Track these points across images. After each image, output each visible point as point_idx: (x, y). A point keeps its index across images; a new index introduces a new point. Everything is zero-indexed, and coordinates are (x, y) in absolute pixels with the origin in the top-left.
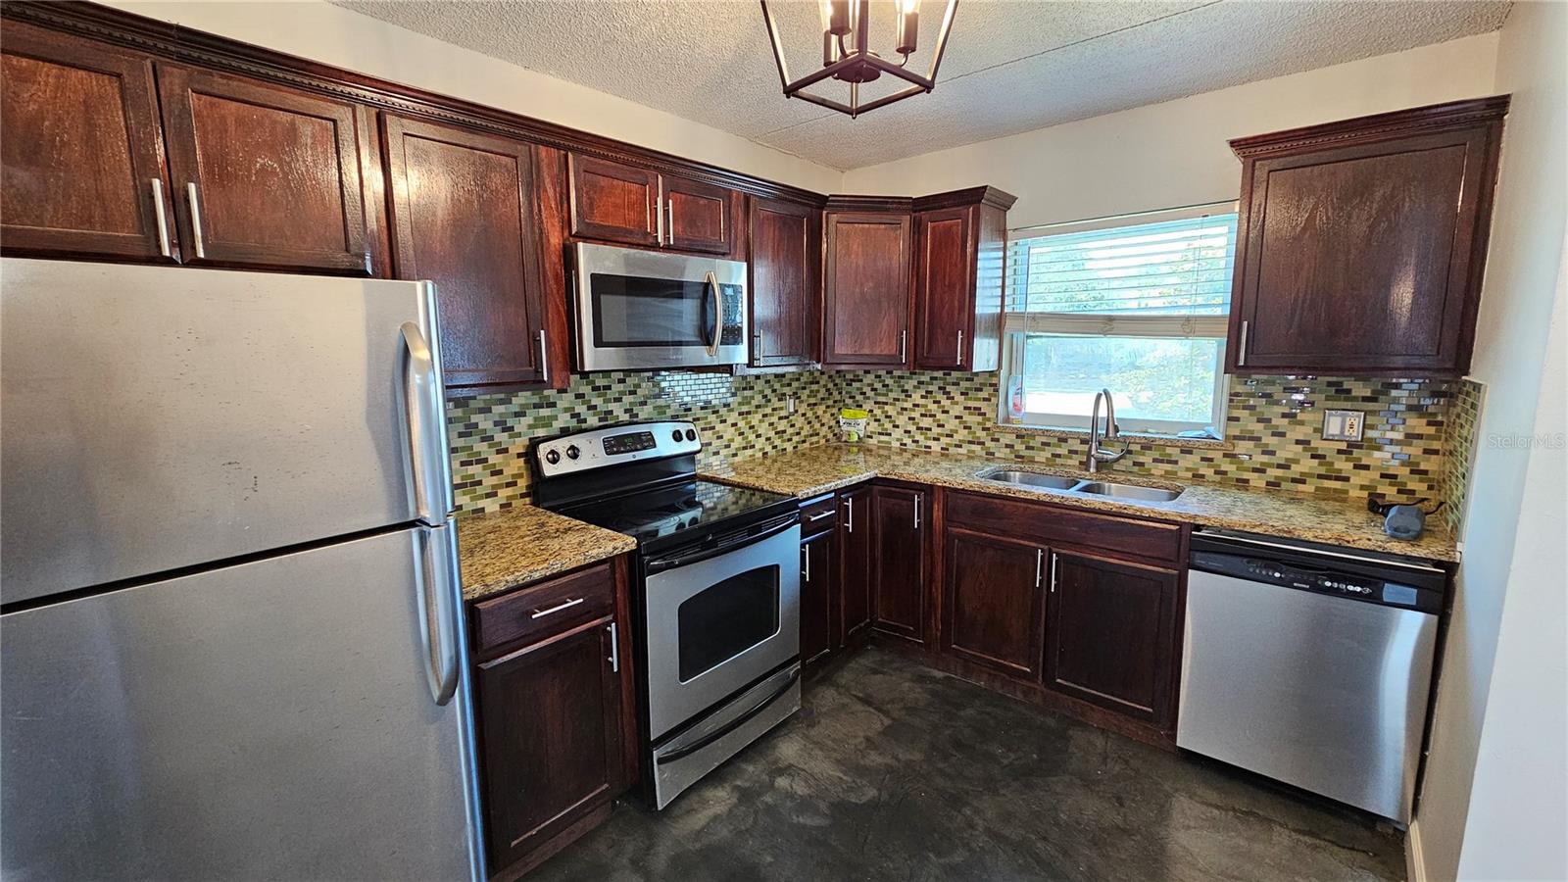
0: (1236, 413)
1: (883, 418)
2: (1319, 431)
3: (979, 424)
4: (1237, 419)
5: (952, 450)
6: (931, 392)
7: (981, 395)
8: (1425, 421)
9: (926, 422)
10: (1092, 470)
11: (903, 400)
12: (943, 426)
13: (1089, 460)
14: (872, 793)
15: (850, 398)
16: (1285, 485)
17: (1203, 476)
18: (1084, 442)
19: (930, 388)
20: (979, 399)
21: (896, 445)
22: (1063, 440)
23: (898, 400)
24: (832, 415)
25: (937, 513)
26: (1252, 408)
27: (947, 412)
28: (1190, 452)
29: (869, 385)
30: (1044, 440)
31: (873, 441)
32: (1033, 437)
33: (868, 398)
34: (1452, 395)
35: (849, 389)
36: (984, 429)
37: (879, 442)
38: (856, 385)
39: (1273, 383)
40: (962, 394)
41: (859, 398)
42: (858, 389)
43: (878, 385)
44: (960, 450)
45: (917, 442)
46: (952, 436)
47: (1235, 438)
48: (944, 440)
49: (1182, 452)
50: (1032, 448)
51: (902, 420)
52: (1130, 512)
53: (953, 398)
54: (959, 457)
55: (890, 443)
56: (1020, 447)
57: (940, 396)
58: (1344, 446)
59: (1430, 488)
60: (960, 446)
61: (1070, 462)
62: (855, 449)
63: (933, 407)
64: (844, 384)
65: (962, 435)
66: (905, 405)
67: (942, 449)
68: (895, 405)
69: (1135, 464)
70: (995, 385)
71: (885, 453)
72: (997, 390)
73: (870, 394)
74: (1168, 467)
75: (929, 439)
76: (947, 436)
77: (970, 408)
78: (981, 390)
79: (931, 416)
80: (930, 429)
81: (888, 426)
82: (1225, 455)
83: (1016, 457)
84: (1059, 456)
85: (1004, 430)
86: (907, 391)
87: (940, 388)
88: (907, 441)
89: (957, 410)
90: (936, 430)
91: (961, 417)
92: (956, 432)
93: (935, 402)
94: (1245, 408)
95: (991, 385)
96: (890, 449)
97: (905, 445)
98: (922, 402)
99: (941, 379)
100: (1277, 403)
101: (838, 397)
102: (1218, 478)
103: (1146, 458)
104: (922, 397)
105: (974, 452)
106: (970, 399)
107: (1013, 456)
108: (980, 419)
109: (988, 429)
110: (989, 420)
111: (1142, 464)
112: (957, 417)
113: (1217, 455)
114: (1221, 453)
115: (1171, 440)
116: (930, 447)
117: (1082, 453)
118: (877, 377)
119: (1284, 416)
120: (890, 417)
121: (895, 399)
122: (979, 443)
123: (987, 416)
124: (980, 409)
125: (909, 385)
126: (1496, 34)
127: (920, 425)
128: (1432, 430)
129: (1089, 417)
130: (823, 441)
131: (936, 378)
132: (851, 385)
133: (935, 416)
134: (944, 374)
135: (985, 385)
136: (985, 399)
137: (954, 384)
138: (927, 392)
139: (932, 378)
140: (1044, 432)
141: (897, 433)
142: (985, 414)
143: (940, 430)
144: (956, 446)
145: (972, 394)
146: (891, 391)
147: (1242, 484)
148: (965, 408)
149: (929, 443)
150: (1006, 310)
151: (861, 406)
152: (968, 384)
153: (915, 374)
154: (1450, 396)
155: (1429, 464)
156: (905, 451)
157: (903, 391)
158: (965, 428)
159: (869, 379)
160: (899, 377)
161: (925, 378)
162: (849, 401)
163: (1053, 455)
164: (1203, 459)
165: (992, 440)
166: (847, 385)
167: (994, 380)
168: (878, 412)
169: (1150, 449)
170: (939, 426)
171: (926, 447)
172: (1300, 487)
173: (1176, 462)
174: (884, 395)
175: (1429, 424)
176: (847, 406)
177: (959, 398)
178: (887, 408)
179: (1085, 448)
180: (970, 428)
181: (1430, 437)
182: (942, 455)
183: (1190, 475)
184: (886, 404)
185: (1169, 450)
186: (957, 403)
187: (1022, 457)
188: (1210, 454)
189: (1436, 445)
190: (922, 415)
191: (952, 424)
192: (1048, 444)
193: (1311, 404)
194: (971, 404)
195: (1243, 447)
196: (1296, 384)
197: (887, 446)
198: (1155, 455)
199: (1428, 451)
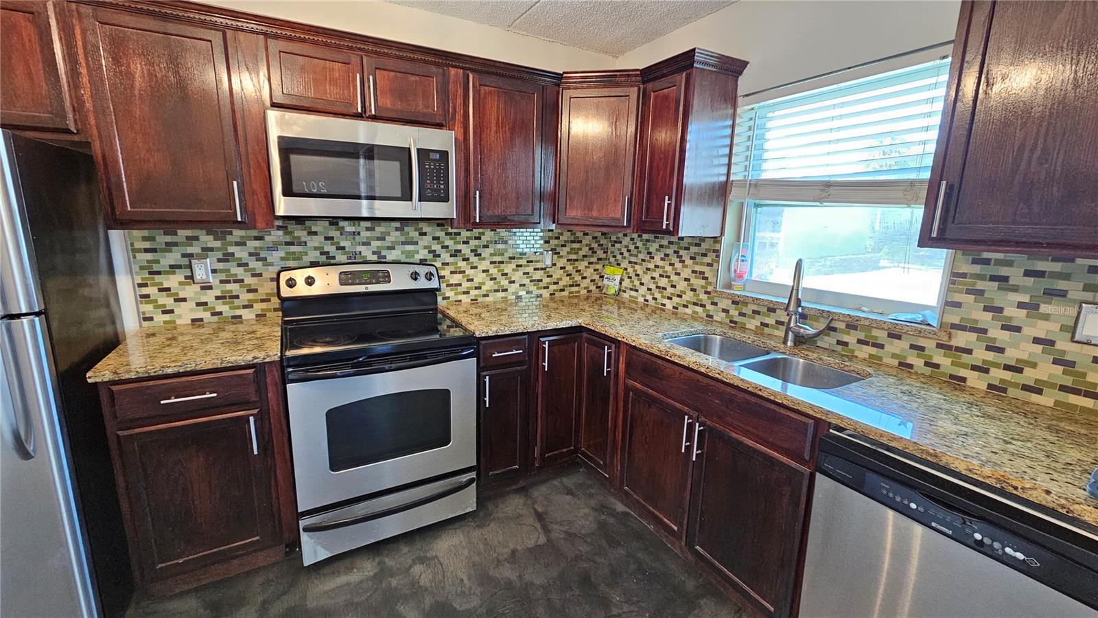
0: (958, 298)
1: (633, 276)
2: (1071, 330)
3: (702, 287)
4: (958, 305)
5: (681, 309)
6: (668, 255)
7: (706, 260)
9: (663, 282)
10: (790, 343)
11: (648, 261)
12: (675, 286)
13: (787, 332)
14: (475, 602)
15: (612, 257)
16: (1012, 393)
17: (911, 366)
19: (668, 252)
20: (702, 264)
21: (641, 300)
22: (770, 309)
23: (645, 261)
24: (595, 270)
25: (621, 365)
26: (980, 293)
27: (679, 274)
28: (899, 337)
29: (626, 246)
30: (755, 308)
31: (626, 295)
32: (746, 304)
33: (625, 258)
35: (612, 249)
36: (706, 293)
37: (630, 296)
38: (617, 245)
39: (1009, 264)
40: (691, 258)
41: (619, 257)
42: (618, 249)
43: (632, 247)
44: (686, 310)
45: (656, 299)
46: (681, 297)
47: (954, 326)
48: (675, 300)
49: (891, 335)
50: (744, 315)
51: (646, 279)
53: (684, 262)
54: (686, 317)
55: (637, 298)
56: (734, 313)
57: (675, 260)
60: (687, 307)
62: (612, 301)
63: (669, 268)
64: (610, 244)
65: (689, 296)
66: (649, 266)
67: (674, 307)
68: (642, 265)
69: (839, 343)
70: (717, 251)
72: (718, 256)
73: (626, 254)
74: (873, 351)
75: (665, 297)
76: (678, 296)
77: (696, 272)
78: (705, 255)
79: (667, 277)
80: (666, 289)
81: (637, 283)
82: (939, 346)
83: (730, 322)
84: (767, 325)
85: (722, 295)
86: (651, 253)
87: (675, 252)
88: (649, 297)
89: (686, 273)
90: (670, 290)
91: (689, 280)
92: (685, 293)
93: (670, 264)
94: (969, 292)
95: (715, 251)
96: (636, 303)
97: (647, 301)
98: (661, 263)
99: (676, 243)
100: (1015, 289)
101: (603, 256)
102: (928, 371)
103: (851, 338)
104: (662, 259)
105: (697, 313)
106: (697, 264)
108: (703, 282)
109: (709, 293)
110: (710, 284)
111: (846, 344)
112: (686, 280)
113: (930, 344)
114: (934, 342)
115: (880, 322)
116: (664, 305)
118: (631, 239)
119: (1021, 305)
120: (638, 275)
121: (642, 260)
122: (701, 305)
123: (709, 280)
124: (704, 273)
125: (653, 247)
127: (659, 284)
130: (584, 292)
132: (614, 246)
133: (669, 277)
135: (709, 250)
136: (708, 264)
137: (685, 248)
138: (665, 255)
140: (755, 300)
141: (643, 290)
142: (707, 278)
143: (672, 290)
144: (684, 306)
145: (698, 258)
146: (640, 252)
147: (958, 382)
148: (693, 272)
149: (664, 301)
150: (732, 178)
151: (619, 264)
152: (695, 249)
153: (657, 238)
157: (648, 253)
158: (691, 290)
160: (646, 240)
161: (665, 242)
162: (612, 260)
163: (762, 324)
164: (913, 347)
165: (712, 303)
166: (611, 246)
167: (717, 247)
168: (630, 270)
169: (855, 328)
170: (672, 286)
171: (662, 304)
172: (1034, 398)
173: (882, 347)
174: (635, 256)
177: (688, 262)
178: (637, 267)
180: (696, 290)
183: (895, 362)
184: (637, 263)
185: (875, 333)
186: (687, 266)
188: (921, 342)
190: (660, 275)
191: (682, 285)
192: (757, 313)
193: (1063, 294)
194: (698, 268)
195: (962, 339)
196: (1041, 266)
197: (635, 300)
198: (860, 336)
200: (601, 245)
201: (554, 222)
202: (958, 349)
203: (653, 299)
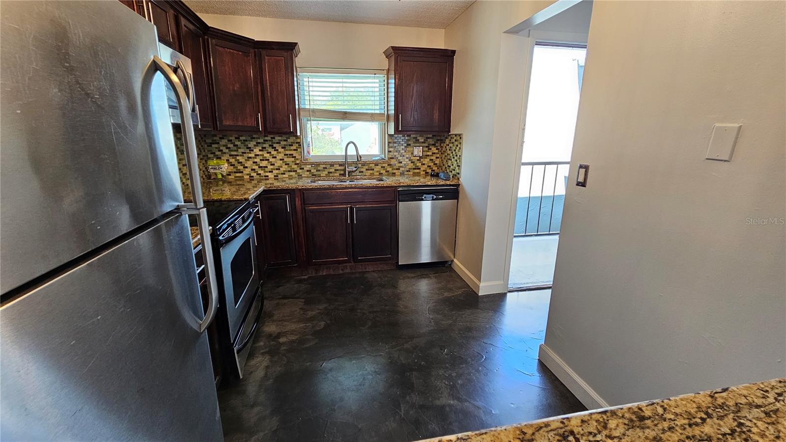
0: (390, 149)
1: (236, 163)
2: (412, 154)
3: (293, 162)
4: (390, 151)
5: (280, 176)
6: (265, 148)
7: (292, 148)
8: (435, 149)
9: (264, 164)
10: (347, 176)
11: (248, 153)
12: (274, 165)
13: (345, 172)
14: (323, 324)
15: (211, 153)
16: (405, 173)
17: (382, 173)
18: (340, 165)
19: (264, 146)
20: (291, 150)
21: (247, 177)
22: (332, 165)
23: (245, 153)
24: (203, 164)
25: (298, 202)
26: (394, 147)
27: (275, 157)
28: (377, 165)
29: (224, 146)
30: (324, 166)
31: (232, 177)
32: (319, 165)
33: (225, 153)
34: (442, 140)
35: (210, 148)
36: (295, 164)
37: (235, 177)
39: (400, 138)
40: (282, 148)
41: (218, 153)
42: (216, 148)
43: (230, 145)
44: (284, 176)
45: (260, 174)
46: (279, 169)
47: (390, 158)
48: (275, 172)
49: (375, 165)
50: (319, 171)
51: (249, 164)
52: (380, 185)
53: (278, 150)
54: (284, 179)
55: (243, 177)
56: (314, 171)
57: (270, 150)
58: (418, 158)
59: (438, 168)
60: (284, 174)
61: (335, 175)
62: (221, 183)
63: (267, 155)
64: (206, 145)
65: (284, 168)
66: (250, 155)
67: (275, 176)
68: (243, 156)
69: (360, 172)
70: (299, 143)
71: (240, 182)
72: (300, 145)
73: (225, 150)
74: (371, 172)
75: (267, 172)
76: (277, 169)
77: (287, 155)
78: (292, 145)
79: (266, 160)
80: (267, 167)
81: (241, 168)
82: (388, 165)
83: (312, 175)
84: (331, 173)
85: (306, 164)
86: (250, 148)
87: (270, 146)
88: (254, 174)
89: (280, 156)
90: (270, 167)
91: (283, 159)
92: (282, 167)
93: (268, 153)
95: (297, 143)
96: (243, 180)
97: (253, 177)
98: (261, 153)
99: (270, 141)
100: (401, 145)
101: (204, 154)
102: (387, 173)
103: (364, 169)
104: (260, 150)
105: (292, 176)
106: (287, 150)
107: (311, 175)
108: (293, 159)
109: (298, 164)
110: (298, 159)
111: (362, 172)
112: (281, 160)
114: (387, 165)
115: (372, 161)
116: (268, 176)
117: (341, 170)
118: (229, 141)
119: (403, 149)
120: (241, 162)
121: (243, 153)
122: (294, 171)
123: (297, 158)
124: (292, 155)
125: (251, 145)
126: (444, 30)
127: (261, 165)
128: (437, 151)
129: (343, 155)
131: (267, 141)
132: (211, 146)
133: (268, 160)
134: (271, 138)
135: (294, 143)
136: (294, 150)
137: (277, 143)
138: (262, 148)
139: (264, 140)
140: (324, 163)
141: (247, 171)
142: (295, 157)
143: (272, 167)
144: (282, 174)
145: (287, 148)
146: (240, 148)
147: (394, 174)
148: (285, 155)
149: (267, 174)
150: (300, 107)
151: (220, 158)
152: (285, 143)
153: (254, 138)
155: (437, 162)
156: (253, 180)
157: (248, 148)
158: (286, 164)
159: (224, 142)
160: (244, 140)
161: (261, 141)
163: (328, 172)
164: (382, 167)
165: (300, 169)
166: (208, 146)
167: (298, 141)
168: (232, 160)
169: (365, 165)
170: (271, 165)
171: (265, 176)
172: (409, 173)
173: (373, 170)
174: (235, 151)
175: (437, 149)
176: (209, 158)
177: (280, 150)
178: (238, 158)
179: (342, 168)
180: (289, 164)
181: (438, 153)
182: (275, 179)
183: (378, 174)
184: (238, 155)
185: (371, 165)
186: (280, 153)
187: (315, 175)
188: (384, 165)
189: (438, 156)
190: (261, 160)
191: (278, 163)
192: (326, 168)
193: (410, 145)
194: (287, 152)
195: (393, 161)
196: (405, 138)
197: (241, 178)
198: (367, 167)
199: (437, 158)
200: (202, 146)
202: (393, 165)
203: (257, 174)
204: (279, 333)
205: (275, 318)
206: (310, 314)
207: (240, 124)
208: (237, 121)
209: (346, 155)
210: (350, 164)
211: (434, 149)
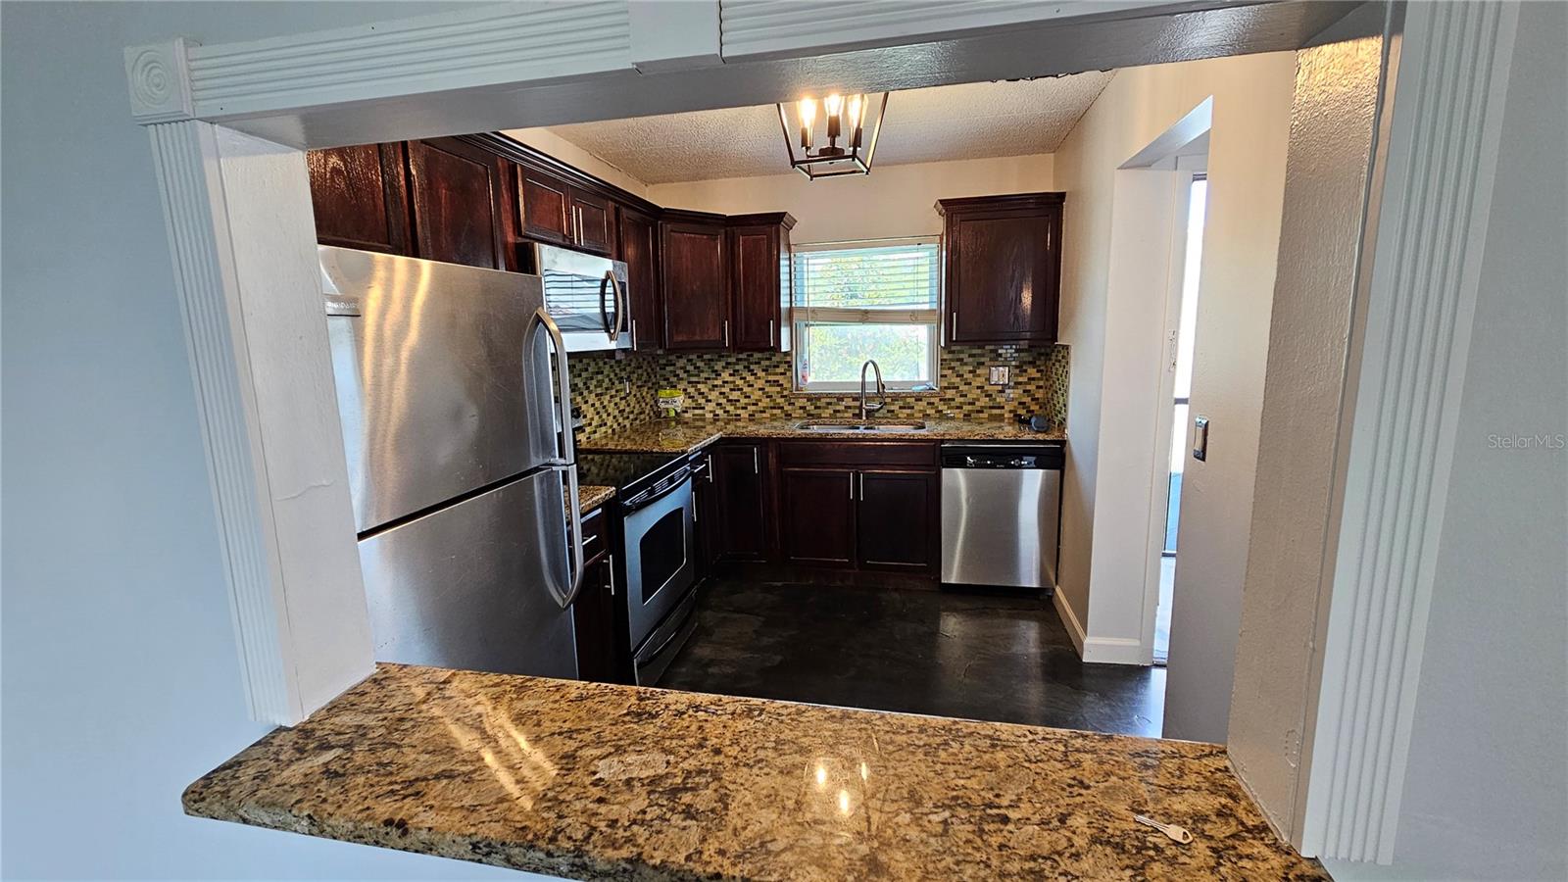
0: (945, 372)
1: (696, 395)
2: (988, 380)
3: (778, 393)
4: (946, 376)
5: (757, 415)
6: (738, 371)
7: (778, 370)
8: (1035, 370)
9: (735, 395)
10: (864, 418)
11: (714, 379)
12: (749, 397)
13: (861, 411)
14: (779, 658)
15: (665, 380)
16: (973, 415)
17: (929, 415)
18: (855, 399)
19: (737, 367)
20: (776, 374)
21: (709, 416)
22: (840, 398)
23: (709, 379)
25: (772, 460)
26: (953, 368)
27: (752, 386)
28: (921, 400)
29: (681, 368)
30: (828, 400)
31: (689, 415)
32: (819, 399)
33: (682, 379)
34: (1047, 355)
35: (663, 372)
36: (782, 397)
37: (694, 415)
38: (668, 368)
39: (962, 352)
40: (763, 370)
41: (673, 379)
42: (671, 372)
43: (690, 368)
44: (764, 415)
45: (728, 412)
46: (757, 404)
47: (945, 388)
48: (751, 408)
49: (916, 400)
50: (819, 408)
51: (713, 395)
52: (907, 437)
53: (756, 374)
54: (764, 420)
55: (704, 415)
56: (810, 408)
57: (746, 374)
58: (1000, 388)
59: (1041, 408)
60: (765, 412)
61: (846, 415)
62: (673, 423)
63: (740, 382)
65: (766, 402)
66: (716, 383)
67: (750, 415)
68: (706, 383)
69: (888, 411)
70: (789, 362)
71: (700, 424)
72: (791, 366)
73: (683, 375)
74: (909, 411)
75: (738, 408)
76: (753, 404)
77: (770, 381)
78: (778, 367)
79: (739, 390)
80: (738, 401)
81: (702, 401)
82: (941, 400)
83: (808, 415)
84: (838, 411)
85: (798, 397)
86: (716, 371)
87: (745, 367)
88: (720, 412)
89: (760, 384)
90: (744, 401)
91: (764, 389)
92: (760, 401)
93: (741, 379)
94: (949, 369)
95: (786, 362)
96: (704, 420)
97: (718, 415)
98: (731, 379)
99: (745, 360)
100: (966, 364)
101: (654, 380)
102: (937, 415)
103: (895, 407)
104: (730, 375)
105: (775, 415)
106: (770, 374)
107: (805, 415)
108: (779, 389)
109: (785, 396)
110: (786, 389)
111: (893, 411)
112: (760, 389)
113: (936, 400)
114: (938, 399)
115: (910, 393)
116: (739, 415)
117: (855, 407)
118: (688, 360)
119: (970, 372)
120: (703, 393)
121: (706, 379)
122: (779, 408)
123: (785, 386)
124: (778, 381)
125: (718, 366)
126: (1052, 154)
127: (731, 398)
128: (1039, 375)
129: (858, 383)
130: (647, 418)
131: (741, 360)
132: (665, 369)
133: (742, 389)
134: (748, 355)
135: (781, 362)
136: (782, 374)
137: (756, 363)
138: (734, 371)
139: (738, 360)
140: (828, 395)
141: (710, 406)
142: (782, 385)
143: (747, 401)
144: (761, 412)
145: (771, 370)
146: (703, 372)
148: (767, 382)
149: (738, 412)
150: (793, 305)
151: (675, 387)
152: (767, 363)
153: (723, 356)
154: (1048, 356)
155: (1039, 394)
156: (718, 420)
157: (713, 372)
158: (767, 397)
159: (681, 362)
160: (709, 360)
161: (733, 360)
162: (662, 383)
163: (835, 411)
164: (928, 404)
165: (789, 404)
166: (660, 369)
167: (788, 359)
168: (691, 390)
169: (897, 400)
170: (746, 397)
171: (737, 415)
172: (981, 415)
173: (913, 408)
174: (696, 375)
175: (1038, 371)
176: (661, 387)
177: (761, 374)
178: (699, 386)
179: (858, 404)
180: (771, 396)
181: (1039, 379)
182: (750, 420)
183: (921, 415)
184: (699, 383)
185: (908, 400)
186: (759, 378)
187: (812, 415)
188: (932, 400)
189: (1041, 383)
190: (731, 390)
191: (756, 395)
192: (830, 404)
193: (983, 364)
194: (770, 378)
195: (950, 394)
196: (974, 351)
197: (702, 418)
198: (901, 403)
199: (1039, 387)
200: (652, 370)
201: (660, 348)
202: (949, 399)
203: (725, 412)
204: (712, 660)
205: (714, 638)
206: (766, 641)
207: (698, 338)
208: (694, 334)
209: (863, 383)
210: (870, 398)
211: (1032, 372)
